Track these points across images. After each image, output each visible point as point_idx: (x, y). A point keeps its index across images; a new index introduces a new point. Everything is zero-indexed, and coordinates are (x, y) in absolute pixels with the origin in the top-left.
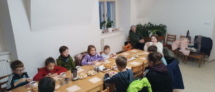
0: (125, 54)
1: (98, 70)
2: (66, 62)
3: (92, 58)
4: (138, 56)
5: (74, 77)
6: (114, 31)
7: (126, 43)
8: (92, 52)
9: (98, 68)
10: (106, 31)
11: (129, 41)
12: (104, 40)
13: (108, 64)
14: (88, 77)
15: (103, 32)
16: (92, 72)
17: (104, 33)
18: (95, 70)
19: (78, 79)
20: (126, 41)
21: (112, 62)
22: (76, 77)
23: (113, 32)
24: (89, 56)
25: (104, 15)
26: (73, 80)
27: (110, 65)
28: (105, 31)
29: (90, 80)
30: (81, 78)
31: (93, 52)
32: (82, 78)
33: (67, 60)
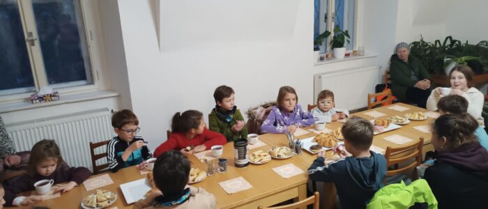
0: (373, 115)
1: (297, 148)
2: (226, 122)
3: (286, 118)
4: (408, 122)
5: (240, 158)
6: (351, 57)
7: (379, 88)
8: (287, 103)
9: (297, 143)
10: (330, 56)
11: (389, 82)
12: (323, 77)
13: (323, 136)
14: (274, 161)
15: (322, 59)
16: (283, 152)
17: (325, 60)
18: (291, 147)
19: (249, 163)
20: (380, 83)
21: (337, 133)
22: (245, 158)
23: (347, 58)
24: (280, 114)
25: (326, 18)
26: (237, 166)
27: (331, 138)
28: (327, 56)
29: (275, 170)
30: (256, 161)
31: (290, 104)
32: (259, 163)
33: (230, 118)
